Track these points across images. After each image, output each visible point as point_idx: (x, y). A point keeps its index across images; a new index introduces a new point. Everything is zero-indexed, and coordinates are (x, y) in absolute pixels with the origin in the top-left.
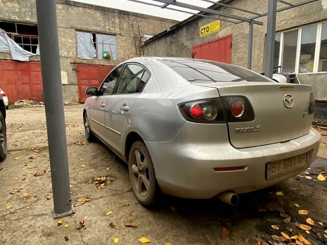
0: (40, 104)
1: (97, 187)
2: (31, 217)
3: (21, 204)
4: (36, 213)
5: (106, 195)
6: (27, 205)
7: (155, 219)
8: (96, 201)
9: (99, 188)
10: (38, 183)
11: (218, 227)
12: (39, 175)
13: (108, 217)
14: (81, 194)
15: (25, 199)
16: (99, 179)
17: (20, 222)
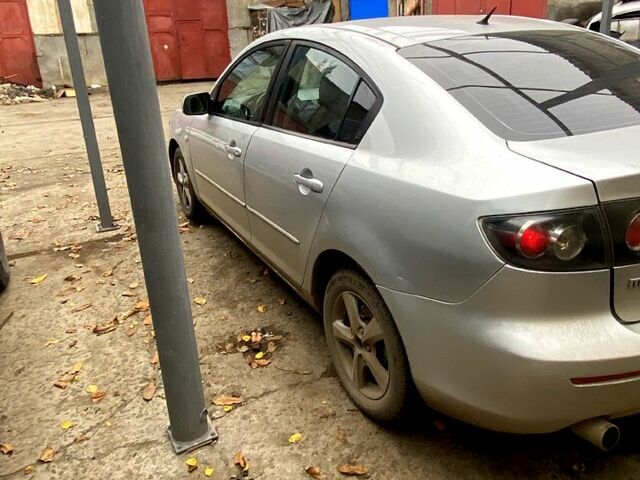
0: (30, 94)
1: (250, 364)
2: (123, 450)
3: (91, 416)
4: (132, 439)
5: (275, 387)
6: (104, 416)
7: (403, 454)
8: (257, 404)
9: (255, 365)
10: (108, 355)
11: (555, 477)
12: (104, 331)
13: (296, 450)
14: (217, 383)
15: (94, 400)
16: (246, 338)
17: (103, 464)
